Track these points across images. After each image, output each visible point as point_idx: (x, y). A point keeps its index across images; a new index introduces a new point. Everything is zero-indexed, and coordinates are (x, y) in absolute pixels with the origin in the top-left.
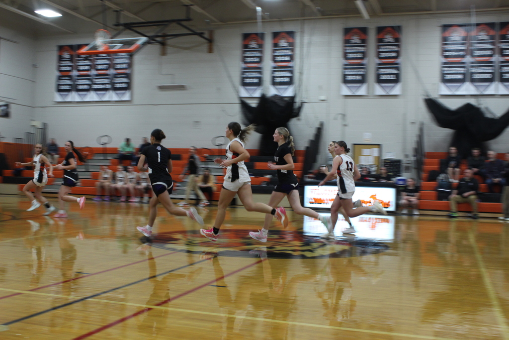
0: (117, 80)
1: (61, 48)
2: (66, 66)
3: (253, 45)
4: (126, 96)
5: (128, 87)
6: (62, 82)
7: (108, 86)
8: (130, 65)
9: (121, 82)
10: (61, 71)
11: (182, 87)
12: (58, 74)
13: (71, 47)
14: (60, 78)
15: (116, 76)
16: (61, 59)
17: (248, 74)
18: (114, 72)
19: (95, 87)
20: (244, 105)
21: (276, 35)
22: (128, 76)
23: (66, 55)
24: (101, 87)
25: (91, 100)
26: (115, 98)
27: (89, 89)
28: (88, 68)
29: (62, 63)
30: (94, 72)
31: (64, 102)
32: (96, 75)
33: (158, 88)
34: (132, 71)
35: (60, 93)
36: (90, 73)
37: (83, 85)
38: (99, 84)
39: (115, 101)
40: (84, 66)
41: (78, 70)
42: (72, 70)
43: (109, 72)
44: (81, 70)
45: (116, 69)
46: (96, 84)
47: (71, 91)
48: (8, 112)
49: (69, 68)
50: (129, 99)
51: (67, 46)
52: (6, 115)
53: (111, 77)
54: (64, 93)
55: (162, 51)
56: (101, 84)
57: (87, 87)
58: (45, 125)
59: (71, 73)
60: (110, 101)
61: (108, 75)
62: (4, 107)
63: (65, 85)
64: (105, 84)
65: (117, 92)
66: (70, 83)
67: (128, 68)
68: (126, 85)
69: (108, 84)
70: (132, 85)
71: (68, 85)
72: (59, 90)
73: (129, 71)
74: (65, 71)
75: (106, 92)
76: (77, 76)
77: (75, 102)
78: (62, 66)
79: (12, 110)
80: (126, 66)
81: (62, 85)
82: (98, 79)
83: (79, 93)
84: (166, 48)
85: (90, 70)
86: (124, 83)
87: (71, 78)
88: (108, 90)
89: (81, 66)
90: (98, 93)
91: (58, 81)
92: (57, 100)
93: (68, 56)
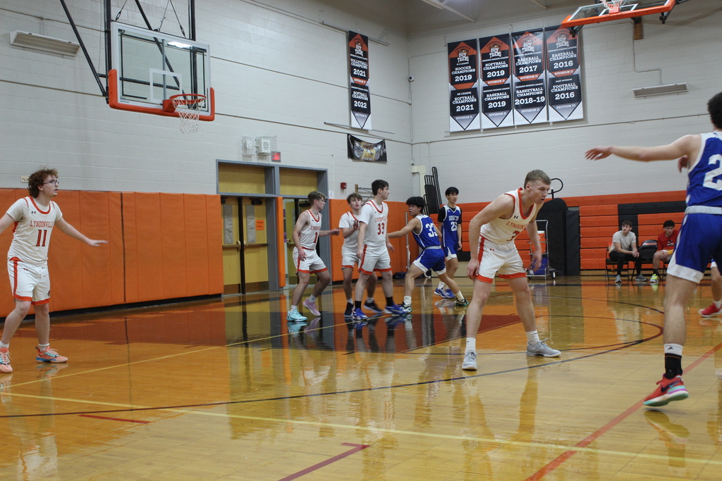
0: (555, 89)
2: (463, 74)
4: (578, 113)
5: (579, 97)
6: (457, 101)
7: (543, 99)
8: (578, 62)
9: (564, 90)
10: (453, 82)
11: (681, 89)
12: (452, 88)
13: (472, 43)
14: (454, 95)
15: (553, 82)
16: (453, 64)
18: (550, 75)
19: (518, 102)
22: (577, 80)
23: (463, 57)
24: (531, 100)
25: (512, 125)
26: (555, 116)
27: (508, 108)
28: (503, 73)
29: (457, 71)
30: (516, 79)
31: (465, 132)
32: (518, 84)
33: (633, 94)
34: (583, 70)
35: (457, 118)
36: (509, 81)
37: (497, 101)
38: (524, 98)
39: (554, 123)
40: (496, 70)
41: (485, 79)
42: (474, 80)
43: (542, 76)
44: (492, 79)
45: (553, 70)
46: (520, 98)
47: (475, 112)
48: (385, 154)
49: (470, 77)
50: (581, 116)
51: (464, 42)
52: (383, 158)
53: (546, 84)
54: (463, 117)
55: (635, 32)
56: (528, 97)
57: (504, 104)
58: (435, 170)
59: (475, 85)
60: (547, 124)
61: (541, 81)
62: (379, 147)
63: (465, 104)
64: (534, 97)
65: (558, 107)
66: (473, 100)
67: (575, 67)
68: (572, 95)
69: (540, 96)
70: (585, 93)
71: (470, 104)
72: (454, 113)
73: (578, 71)
74: (464, 82)
75: (538, 109)
76: (485, 88)
77: (484, 130)
78: (459, 75)
79: (388, 150)
80: (571, 63)
81: (460, 105)
82: (521, 89)
83: (490, 115)
84: (641, 27)
85: (506, 76)
86: (569, 92)
87: (474, 92)
88: (542, 105)
89: (491, 71)
90: (523, 111)
91: (452, 99)
92: (451, 131)
93: (467, 59)
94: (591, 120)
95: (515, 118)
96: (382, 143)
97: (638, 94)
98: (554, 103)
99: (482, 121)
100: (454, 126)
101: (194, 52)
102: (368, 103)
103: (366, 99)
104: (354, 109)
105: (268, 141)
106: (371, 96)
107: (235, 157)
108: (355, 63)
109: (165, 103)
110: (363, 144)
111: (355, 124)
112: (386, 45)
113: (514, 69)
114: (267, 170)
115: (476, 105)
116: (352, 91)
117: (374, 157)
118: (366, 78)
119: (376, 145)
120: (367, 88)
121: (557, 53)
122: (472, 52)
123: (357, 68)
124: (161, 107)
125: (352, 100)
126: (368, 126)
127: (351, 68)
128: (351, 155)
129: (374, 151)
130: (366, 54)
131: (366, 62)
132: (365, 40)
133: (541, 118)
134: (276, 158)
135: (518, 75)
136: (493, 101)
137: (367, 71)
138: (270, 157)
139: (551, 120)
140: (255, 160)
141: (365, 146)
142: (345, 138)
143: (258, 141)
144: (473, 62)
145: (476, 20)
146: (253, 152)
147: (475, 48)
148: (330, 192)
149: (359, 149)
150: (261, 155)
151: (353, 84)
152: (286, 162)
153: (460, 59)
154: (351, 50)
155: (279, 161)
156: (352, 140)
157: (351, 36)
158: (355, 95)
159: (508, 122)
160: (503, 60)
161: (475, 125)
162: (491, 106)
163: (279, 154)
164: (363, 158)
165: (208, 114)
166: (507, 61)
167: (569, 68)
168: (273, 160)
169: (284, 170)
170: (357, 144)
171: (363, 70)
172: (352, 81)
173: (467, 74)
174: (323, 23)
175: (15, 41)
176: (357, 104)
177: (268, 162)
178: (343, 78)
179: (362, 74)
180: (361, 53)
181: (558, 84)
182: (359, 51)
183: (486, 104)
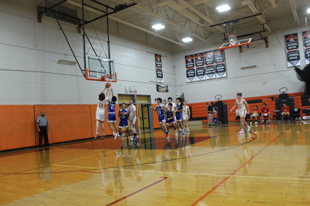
0: (218, 68)
1: (186, 57)
2: (190, 64)
3: (292, 40)
4: (225, 75)
5: (225, 70)
6: (188, 73)
7: (214, 71)
8: (224, 60)
9: (220, 68)
10: (187, 67)
11: (255, 67)
12: (187, 69)
13: (192, 56)
14: (187, 71)
15: (217, 66)
16: (187, 62)
17: (291, 55)
18: (216, 64)
19: (207, 72)
20: (297, 70)
21: (304, 33)
22: (224, 65)
23: (190, 60)
24: (211, 72)
25: (205, 79)
26: (218, 76)
27: (204, 74)
28: (202, 64)
29: (188, 64)
30: (206, 66)
31: (191, 82)
32: (206, 67)
33: (241, 69)
34: (225, 62)
35: (189, 78)
36: (204, 66)
37: (200, 72)
38: (209, 71)
39: (218, 78)
40: (200, 63)
41: (197, 66)
42: (193, 66)
43: (213, 64)
44: (199, 66)
45: (216, 63)
46: (207, 71)
47: (194, 76)
48: (168, 90)
49: (192, 66)
50: (226, 76)
51: (190, 55)
52: (167, 91)
53: (215, 67)
54: (191, 78)
55: (240, 51)
56: (210, 71)
57: (203, 73)
58: (183, 94)
59: (194, 68)
60: (216, 78)
61: (213, 66)
62: (166, 88)
63: (191, 74)
64: (211, 71)
65: (219, 73)
66: (193, 72)
67: (223, 61)
68: (223, 70)
69: (213, 70)
70: (226, 69)
71: (192, 74)
72: (188, 76)
73: (224, 63)
74: (190, 67)
75: (213, 74)
76: (197, 69)
77: (197, 81)
78: (189, 65)
79: (169, 89)
80: (222, 60)
81: (190, 74)
82: (208, 69)
83: (199, 77)
84: (242, 49)
85: (203, 65)
86: (222, 69)
87: (194, 70)
88: (214, 73)
89: (198, 64)
90: (208, 75)
91: (187, 72)
92: (187, 82)
93: (191, 60)
94: (229, 77)
95: (206, 77)
96: (167, 86)
97: (242, 68)
98: (217, 72)
99: (196, 79)
100: (188, 80)
101: (110, 62)
102: (162, 75)
103: (161, 73)
104: (158, 77)
105: (133, 87)
106: (163, 73)
107: (123, 92)
108: (157, 63)
109: (102, 78)
110: (161, 87)
111: (158, 81)
112: (167, 57)
113: (205, 63)
114: (133, 96)
115: (194, 74)
116: (157, 71)
117: (164, 91)
118: (161, 67)
119: (165, 87)
120: (161, 70)
121: (217, 57)
122: (192, 58)
123: (158, 64)
124: (101, 79)
125: (157, 74)
126: (162, 81)
127: (157, 65)
128: (158, 90)
129: (164, 89)
130: (161, 60)
131: (161, 62)
132: (160, 56)
133: (214, 77)
134: (135, 92)
135: (206, 64)
136: (199, 73)
137: (161, 65)
138: (133, 92)
139: (217, 77)
140: (129, 93)
141: (161, 88)
142: (155, 86)
143: (130, 87)
144: (193, 61)
145: (193, 49)
146: (128, 91)
147: (193, 57)
148: (152, 102)
149: (160, 88)
150: (131, 92)
151: (157, 69)
152: (138, 93)
153: (189, 61)
154: (156, 59)
155: (136, 93)
156: (158, 86)
157: (156, 55)
158: (158, 72)
159: (204, 78)
160: (201, 60)
161: (194, 80)
162: (199, 74)
163: (136, 91)
164: (161, 91)
165: (115, 80)
166: (203, 60)
167: (221, 62)
168: (134, 93)
169: (138, 96)
170: (159, 87)
171: (160, 65)
172: (157, 68)
173: (191, 65)
174: (147, 52)
175: (58, 62)
176: (159, 75)
177: (133, 93)
178: (154, 68)
179: (160, 66)
180: (159, 60)
181: (218, 67)
182: (159, 59)
183: (197, 73)
